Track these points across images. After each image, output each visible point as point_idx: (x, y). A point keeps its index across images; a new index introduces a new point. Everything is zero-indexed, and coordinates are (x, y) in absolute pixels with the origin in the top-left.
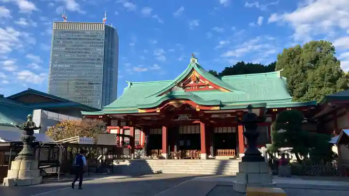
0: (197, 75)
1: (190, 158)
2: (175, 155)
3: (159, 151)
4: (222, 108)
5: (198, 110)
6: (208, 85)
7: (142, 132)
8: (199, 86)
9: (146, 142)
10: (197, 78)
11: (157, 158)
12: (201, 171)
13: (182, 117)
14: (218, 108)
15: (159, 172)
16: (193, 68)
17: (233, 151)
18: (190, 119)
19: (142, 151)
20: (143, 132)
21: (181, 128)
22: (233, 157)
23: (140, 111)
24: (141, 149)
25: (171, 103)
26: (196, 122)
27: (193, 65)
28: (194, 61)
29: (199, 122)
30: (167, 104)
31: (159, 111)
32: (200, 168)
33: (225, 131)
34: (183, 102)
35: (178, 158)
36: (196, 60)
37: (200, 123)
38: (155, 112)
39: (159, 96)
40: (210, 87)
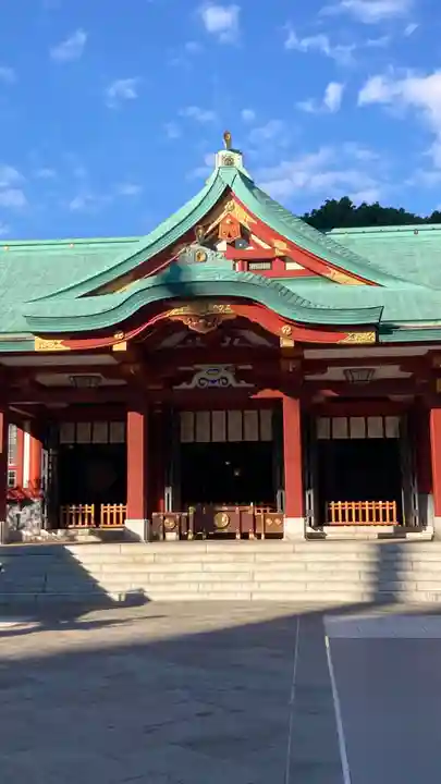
0: (243, 218)
1: (231, 536)
2: (169, 523)
3: (97, 511)
4: (384, 338)
5: (286, 343)
6: (283, 259)
7: (27, 436)
8: (250, 261)
9: (45, 474)
10: (242, 227)
11: (93, 538)
12: (311, 587)
13: (210, 375)
14: (368, 337)
15: (136, 599)
16: (228, 190)
17: (391, 506)
18: (243, 384)
19: (27, 510)
20: (33, 434)
21: (187, 418)
22: (389, 530)
23: (40, 345)
24: (25, 502)
25: (175, 313)
26: (267, 393)
27: (228, 177)
28: (229, 162)
29: (277, 394)
30: (158, 318)
31: (121, 347)
32: (302, 577)
33: (357, 433)
34: (227, 310)
35: (183, 538)
36: (237, 159)
37: (281, 399)
38: (108, 350)
39: (93, 293)
40: (291, 266)
